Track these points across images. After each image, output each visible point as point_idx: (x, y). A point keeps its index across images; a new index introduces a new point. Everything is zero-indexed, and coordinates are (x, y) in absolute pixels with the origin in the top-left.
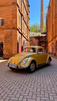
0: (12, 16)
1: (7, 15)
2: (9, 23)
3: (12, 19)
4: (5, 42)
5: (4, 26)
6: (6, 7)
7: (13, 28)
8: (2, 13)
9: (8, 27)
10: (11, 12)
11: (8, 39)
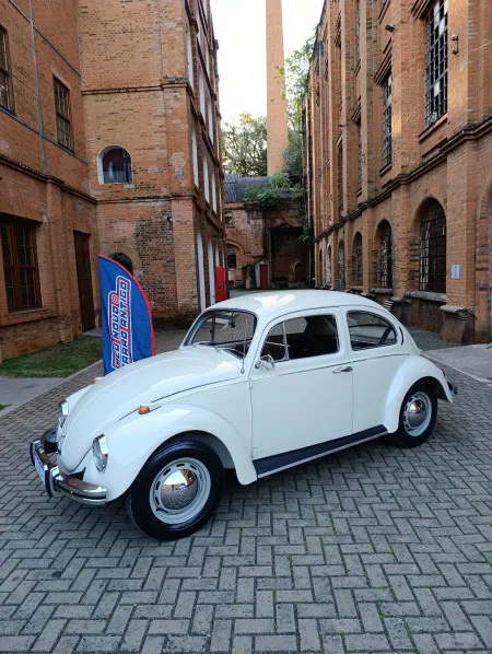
0: (164, 141)
1: (144, 135)
2: (153, 169)
3: (164, 151)
4: (141, 256)
5: (131, 186)
6: (133, 95)
7: (174, 196)
8: (116, 123)
9: (148, 187)
10: (162, 121)
11: (152, 244)
